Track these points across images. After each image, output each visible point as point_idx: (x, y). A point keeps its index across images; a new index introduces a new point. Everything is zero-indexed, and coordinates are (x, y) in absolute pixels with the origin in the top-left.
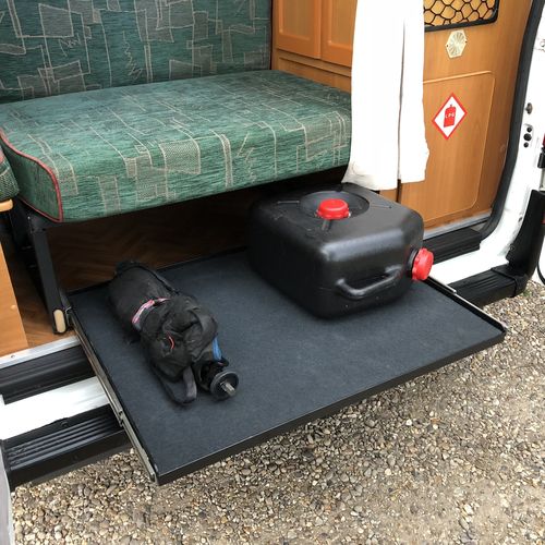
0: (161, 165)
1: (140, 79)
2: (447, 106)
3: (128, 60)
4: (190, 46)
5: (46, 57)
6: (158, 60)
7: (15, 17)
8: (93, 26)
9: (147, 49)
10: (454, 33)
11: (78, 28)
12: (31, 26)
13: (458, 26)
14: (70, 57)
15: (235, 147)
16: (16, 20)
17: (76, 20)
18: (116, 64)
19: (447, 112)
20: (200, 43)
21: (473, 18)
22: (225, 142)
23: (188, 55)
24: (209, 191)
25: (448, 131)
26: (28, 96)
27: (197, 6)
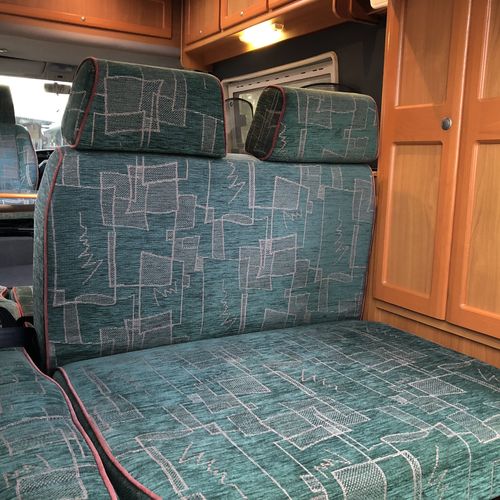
1: (232, 331)
3: (223, 309)
4: (288, 294)
5: (137, 307)
6: (254, 309)
7: (112, 264)
8: (193, 274)
9: (245, 297)
11: (177, 277)
12: (127, 275)
14: (164, 306)
15: (426, 472)
16: (112, 269)
17: (177, 268)
18: (210, 314)
20: (298, 291)
23: (284, 304)
26: (107, 352)
27: (300, 254)
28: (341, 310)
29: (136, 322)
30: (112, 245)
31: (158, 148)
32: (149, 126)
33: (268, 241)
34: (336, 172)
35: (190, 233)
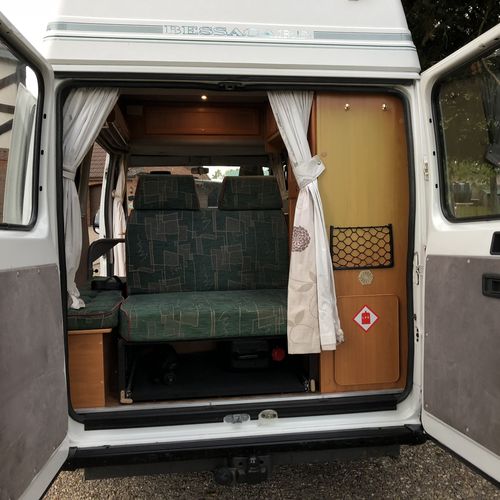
0: (178, 320)
1: (211, 289)
2: (363, 311)
5: (164, 275)
6: (222, 279)
7: (152, 256)
8: (189, 261)
10: (362, 272)
11: (181, 262)
13: (365, 268)
14: (176, 275)
15: (217, 316)
16: (152, 258)
17: (181, 258)
18: (199, 280)
19: (363, 315)
20: (246, 273)
21: (376, 264)
22: (213, 313)
23: (239, 278)
24: (201, 336)
25: (366, 327)
26: (152, 293)
27: (245, 254)
28: (273, 284)
29: (164, 281)
30: (151, 247)
31: (167, 208)
32: (162, 199)
33: (225, 247)
34: (260, 214)
35: (186, 243)
